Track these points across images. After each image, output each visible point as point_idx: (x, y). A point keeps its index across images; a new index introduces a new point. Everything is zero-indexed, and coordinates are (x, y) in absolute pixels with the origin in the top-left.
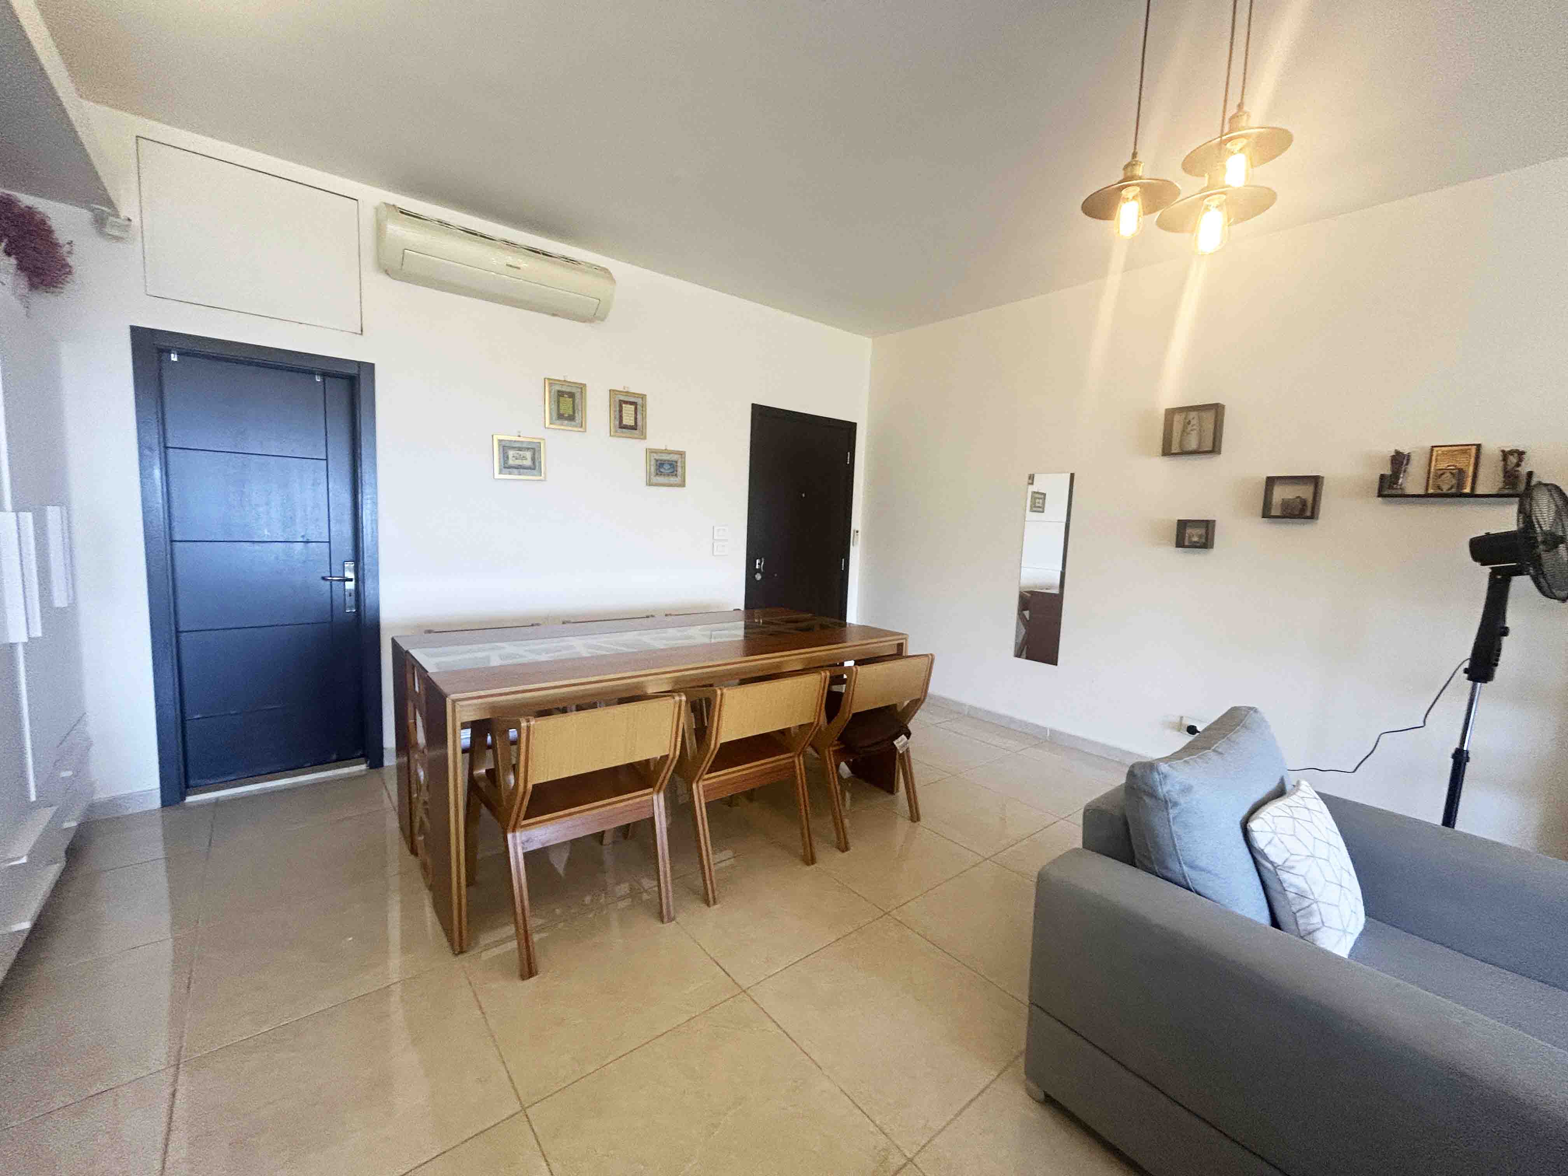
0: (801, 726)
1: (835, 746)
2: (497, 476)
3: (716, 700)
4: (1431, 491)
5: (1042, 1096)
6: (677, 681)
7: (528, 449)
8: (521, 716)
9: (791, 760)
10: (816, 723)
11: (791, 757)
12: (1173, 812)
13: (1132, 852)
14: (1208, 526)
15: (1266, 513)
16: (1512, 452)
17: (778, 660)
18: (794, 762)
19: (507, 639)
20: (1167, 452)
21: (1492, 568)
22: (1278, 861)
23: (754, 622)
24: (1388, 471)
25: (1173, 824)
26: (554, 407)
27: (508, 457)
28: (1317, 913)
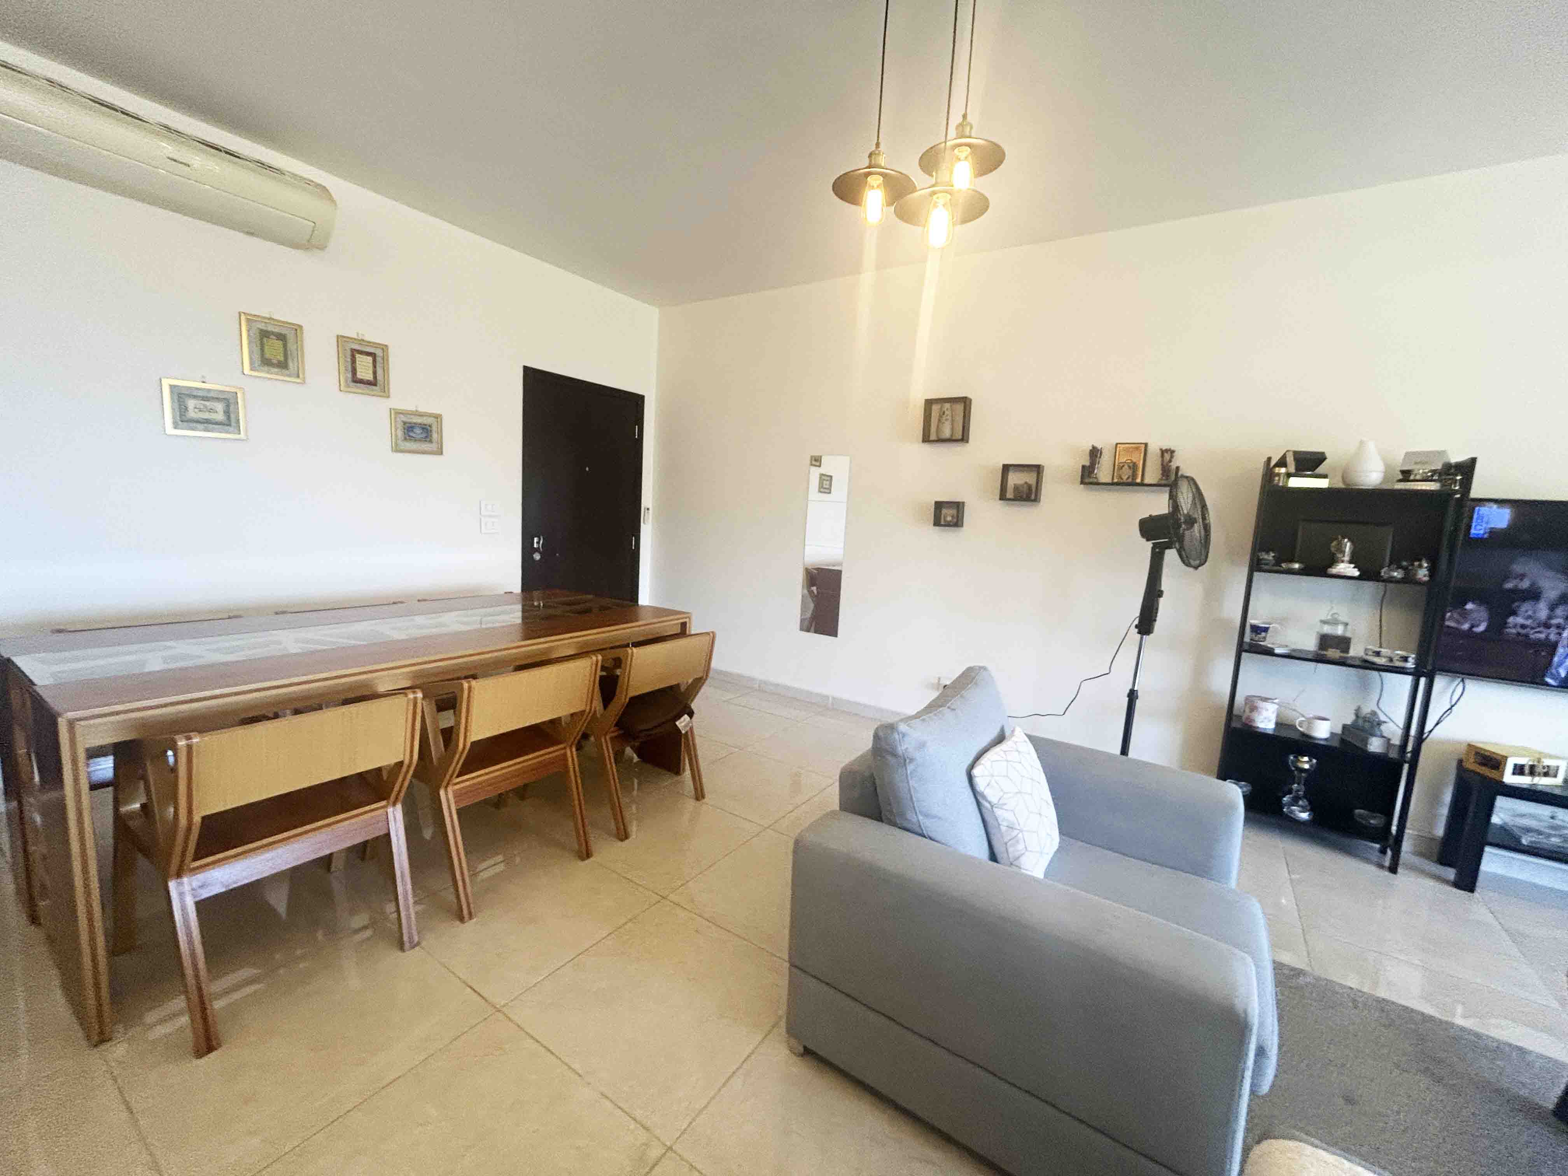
0: (572, 715)
1: (613, 732)
2: (170, 429)
3: (462, 697)
4: (1116, 480)
5: (801, 1049)
6: (416, 675)
7: (218, 399)
8: (178, 732)
9: (563, 752)
10: (587, 711)
11: (562, 749)
12: (910, 768)
13: (878, 807)
14: (958, 506)
15: (1003, 497)
16: (1167, 451)
17: (546, 645)
18: (565, 755)
19: (179, 637)
20: (926, 439)
21: (1153, 543)
22: (994, 800)
23: (533, 604)
24: (1087, 464)
25: (911, 778)
26: (257, 350)
27: (186, 409)
28: (1021, 842)
